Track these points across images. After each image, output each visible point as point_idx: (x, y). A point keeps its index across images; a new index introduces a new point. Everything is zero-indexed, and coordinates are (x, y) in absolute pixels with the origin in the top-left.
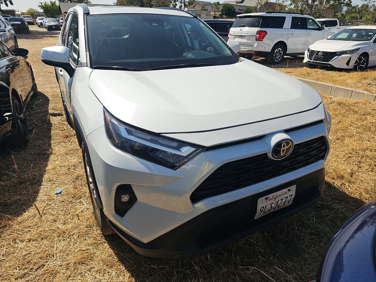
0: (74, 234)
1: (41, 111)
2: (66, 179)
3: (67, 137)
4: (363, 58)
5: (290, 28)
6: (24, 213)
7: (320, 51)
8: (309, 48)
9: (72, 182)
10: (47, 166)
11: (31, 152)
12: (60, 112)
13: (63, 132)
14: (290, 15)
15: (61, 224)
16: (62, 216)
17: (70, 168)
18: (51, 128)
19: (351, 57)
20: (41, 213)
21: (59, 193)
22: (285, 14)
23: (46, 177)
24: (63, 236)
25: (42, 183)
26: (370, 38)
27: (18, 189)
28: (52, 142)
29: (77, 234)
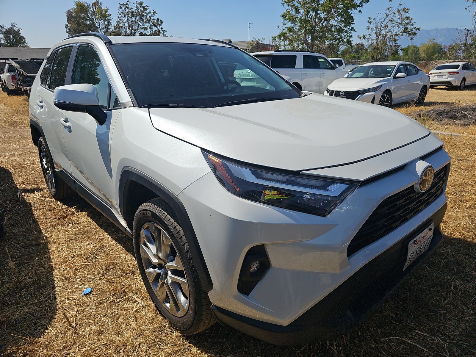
0: (140, 345)
1: (5, 188)
2: (89, 273)
3: (63, 217)
4: (386, 96)
5: (302, 68)
6: (46, 331)
7: (341, 91)
8: (328, 88)
9: (102, 274)
10: (50, 259)
11: (13, 244)
12: (36, 186)
13: (52, 211)
14: (301, 53)
15: (114, 334)
16: (110, 323)
17: (88, 257)
18: (32, 209)
19: (375, 96)
20: (74, 325)
21: (88, 293)
22: (295, 52)
23: (56, 274)
24: (124, 351)
25: (55, 283)
26: (389, 74)
27: (19, 298)
28: (41, 227)
29: (144, 344)
